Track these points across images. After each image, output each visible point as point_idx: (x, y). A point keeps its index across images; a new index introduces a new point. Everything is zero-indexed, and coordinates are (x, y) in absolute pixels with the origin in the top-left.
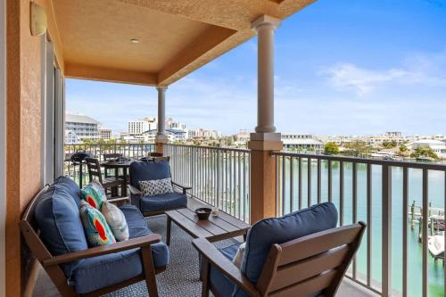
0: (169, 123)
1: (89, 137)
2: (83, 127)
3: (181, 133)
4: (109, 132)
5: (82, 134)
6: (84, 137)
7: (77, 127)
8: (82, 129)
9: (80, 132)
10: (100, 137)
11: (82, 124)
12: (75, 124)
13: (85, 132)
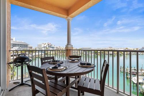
0: (50, 45)
1: (25, 49)
2: (24, 46)
3: (54, 47)
4: (32, 47)
5: (23, 48)
6: (24, 49)
7: (22, 46)
8: (23, 46)
9: (23, 47)
10: (29, 49)
11: (23, 45)
12: (21, 45)
13: (24, 47)
